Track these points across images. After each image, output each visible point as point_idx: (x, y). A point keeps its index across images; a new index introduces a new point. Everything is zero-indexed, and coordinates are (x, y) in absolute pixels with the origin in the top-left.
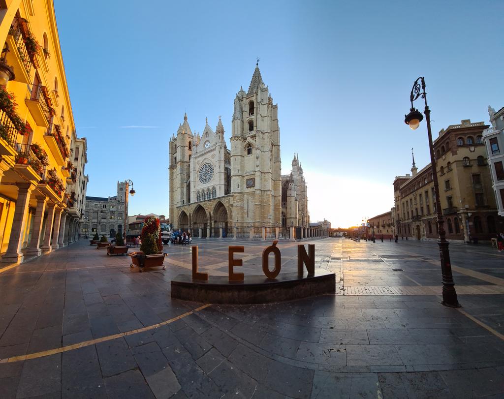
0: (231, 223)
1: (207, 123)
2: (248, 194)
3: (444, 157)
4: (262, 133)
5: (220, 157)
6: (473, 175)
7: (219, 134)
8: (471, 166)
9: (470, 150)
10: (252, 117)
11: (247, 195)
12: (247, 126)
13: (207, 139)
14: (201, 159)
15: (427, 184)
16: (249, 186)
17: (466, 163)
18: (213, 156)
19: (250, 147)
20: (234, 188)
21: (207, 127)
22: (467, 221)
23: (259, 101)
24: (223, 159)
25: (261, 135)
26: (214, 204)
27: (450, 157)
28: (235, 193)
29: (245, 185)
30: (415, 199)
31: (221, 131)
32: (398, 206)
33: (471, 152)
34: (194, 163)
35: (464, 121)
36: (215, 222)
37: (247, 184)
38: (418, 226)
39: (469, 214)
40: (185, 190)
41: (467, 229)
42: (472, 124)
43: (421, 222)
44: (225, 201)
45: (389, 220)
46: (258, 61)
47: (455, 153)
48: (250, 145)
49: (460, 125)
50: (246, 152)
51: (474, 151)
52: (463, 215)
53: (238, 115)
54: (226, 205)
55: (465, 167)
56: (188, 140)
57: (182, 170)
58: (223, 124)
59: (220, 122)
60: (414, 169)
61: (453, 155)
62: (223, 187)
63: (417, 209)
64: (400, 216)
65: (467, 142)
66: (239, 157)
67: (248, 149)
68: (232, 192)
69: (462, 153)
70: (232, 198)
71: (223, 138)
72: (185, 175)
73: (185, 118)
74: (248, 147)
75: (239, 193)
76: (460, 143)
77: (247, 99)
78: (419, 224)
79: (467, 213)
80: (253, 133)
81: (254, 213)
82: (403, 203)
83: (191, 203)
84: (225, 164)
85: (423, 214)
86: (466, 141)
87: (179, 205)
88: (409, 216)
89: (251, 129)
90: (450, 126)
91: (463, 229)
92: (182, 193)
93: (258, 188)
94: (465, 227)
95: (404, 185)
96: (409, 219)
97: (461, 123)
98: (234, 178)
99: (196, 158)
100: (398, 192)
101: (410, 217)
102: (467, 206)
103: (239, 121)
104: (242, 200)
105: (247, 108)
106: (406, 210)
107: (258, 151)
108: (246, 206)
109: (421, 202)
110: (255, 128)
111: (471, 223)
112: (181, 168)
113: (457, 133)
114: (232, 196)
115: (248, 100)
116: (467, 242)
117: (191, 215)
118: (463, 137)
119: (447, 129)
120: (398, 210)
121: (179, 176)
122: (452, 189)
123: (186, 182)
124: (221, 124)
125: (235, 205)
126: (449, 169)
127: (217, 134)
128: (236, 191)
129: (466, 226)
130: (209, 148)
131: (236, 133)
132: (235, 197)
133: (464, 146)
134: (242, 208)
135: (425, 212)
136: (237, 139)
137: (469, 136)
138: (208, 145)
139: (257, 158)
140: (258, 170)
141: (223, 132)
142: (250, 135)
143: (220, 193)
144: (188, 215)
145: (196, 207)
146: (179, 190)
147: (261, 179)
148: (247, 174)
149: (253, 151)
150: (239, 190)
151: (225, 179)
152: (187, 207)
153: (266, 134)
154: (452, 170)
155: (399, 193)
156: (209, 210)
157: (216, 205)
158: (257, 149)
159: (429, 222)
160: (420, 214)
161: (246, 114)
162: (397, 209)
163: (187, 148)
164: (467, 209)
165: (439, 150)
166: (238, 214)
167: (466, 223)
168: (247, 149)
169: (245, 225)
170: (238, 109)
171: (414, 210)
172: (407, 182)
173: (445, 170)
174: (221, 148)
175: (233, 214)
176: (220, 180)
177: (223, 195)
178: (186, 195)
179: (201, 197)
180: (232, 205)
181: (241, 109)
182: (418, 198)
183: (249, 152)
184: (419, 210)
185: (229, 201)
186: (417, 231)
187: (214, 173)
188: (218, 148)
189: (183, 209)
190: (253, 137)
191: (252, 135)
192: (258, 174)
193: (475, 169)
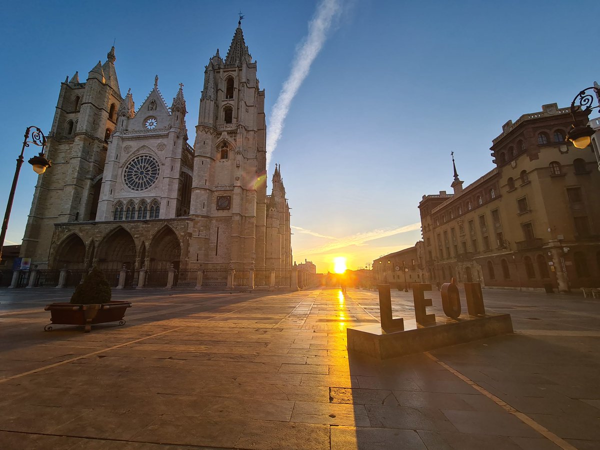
0: (187, 264)
1: (156, 85)
2: (219, 219)
3: (513, 163)
4: (246, 130)
5: (174, 152)
6: (568, 189)
7: (177, 113)
8: (562, 176)
9: (560, 150)
10: (232, 102)
11: (217, 220)
12: (222, 114)
13: (151, 113)
14: (134, 145)
15: (482, 205)
16: (220, 208)
17: (554, 171)
18: (161, 147)
19: (225, 148)
20: (195, 208)
21: (155, 92)
22: (562, 260)
23: (244, 80)
24: (179, 156)
25: (245, 133)
26: (154, 230)
27: (525, 163)
28: (197, 216)
29: (214, 206)
30: (461, 228)
31: (180, 108)
32: (428, 239)
33: (562, 153)
34: (118, 147)
35: (546, 107)
36: (152, 260)
37: (217, 204)
38: (467, 268)
39: (566, 250)
40: (85, 194)
41: (562, 271)
42: (561, 110)
43: (474, 262)
44: (179, 227)
45: (412, 260)
46: (241, 18)
47: (534, 157)
48: (225, 144)
49: (539, 113)
50: (219, 155)
51: (567, 152)
52: (554, 252)
53: (211, 92)
54: (180, 234)
55: (554, 177)
56: (111, 100)
57: (86, 153)
58: (185, 99)
59: (180, 93)
60: (457, 184)
61: (531, 160)
62: (174, 204)
63: (464, 244)
64: (434, 255)
65: (553, 138)
66: (208, 160)
67: (222, 151)
68: (192, 212)
69: (547, 155)
70: (191, 224)
71: (183, 122)
72: (92, 164)
73: (111, 56)
74: (223, 147)
75: (203, 217)
76: (542, 140)
77: (224, 71)
78: (469, 265)
79: (561, 248)
80: (231, 127)
81: (227, 249)
82: (439, 235)
83: (97, 220)
84: (181, 165)
85: (476, 251)
86: (551, 137)
87: (65, 220)
88: (449, 254)
89: (228, 120)
90: (523, 116)
91: (555, 273)
92: (77, 198)
93: (238, 212)
94: (559, 269)
95: (438, 208)
96: (449, 257)
97: (541, 110)
98: (198, 191)
99: (123, 139)
100: (429, 218)
101: (453, 254)
102: (561, 237)
103: (212, 103)
104: (207, 228)
105: (223, 86)
106: (443, 243)
107: (239, 157)
108: (213, 238)
109: (473, 233)
110: (234, 120)
111: (569, 263)
112: (84, 148)
113: (536, 125)
114: (192, 220)
115: (226, 73)
116: (565, 291)
117: (97, 244)
118: (548, 131)
119: (518, 121)
120: (429, 245)
121: (76, 163)
122: (531, 211)
123: (92, 179)
124: (182, 96)
125: (195, 235)
126: (523, 181)
127: (173, 111)
128: (199, 212)
129: (562, 268)
130: (154, 130)
131: (206, 121)
132: (196, 223)
133: (549, 144)
134: (207, 240)
135: (481, 247)
136: (207, 130)
137: (556, 128)
138: (152, 125)
139: (238, 167)
140: (239, 185)
141: (184, 112)
142: (227, 129)
143: (167, 212)
144: (87, 242)
145: (111, 231)
146: (71, 191)
147: (242, 199)
148: (219, 189)
149: (231, 155)
150: (204, 212)
151: (179, 190)
152: (88, 227)
153: (252, 133)
154: (530, 182)
155: (429, 220)
156: (142, 239)
157: (158, 232)
158: (239, 153)
159: (489, 262)
160: (470, 249)
161: (222, 95)
162: (426, 244)
163: (105, 115)
164: (560, 241)
165: (503, 153)
166: (200, 249)
167: (560, 263)
168: (220, 150)
169: (210, 267)
170: (211, 84)
171: (460, 245)
172: (445, 204)
173: (518, 184)
174: (178, 137)
175: (191, 249)
176: (170, 190)
177: (172, 215)
178: (87, 204)
179: (124, 213)
180: (190, 235)
181: (216, 85)
182: (466, 226)
183: (224, 156)
184: (469, 244)
185: (187, 227)
186: (465, 276)
187: (160, 177)
188: (172, 136)
189: (76, 230)
190: (232, 133)
191: (229, 129)
192: (237, 190)
193: (571, 180)
